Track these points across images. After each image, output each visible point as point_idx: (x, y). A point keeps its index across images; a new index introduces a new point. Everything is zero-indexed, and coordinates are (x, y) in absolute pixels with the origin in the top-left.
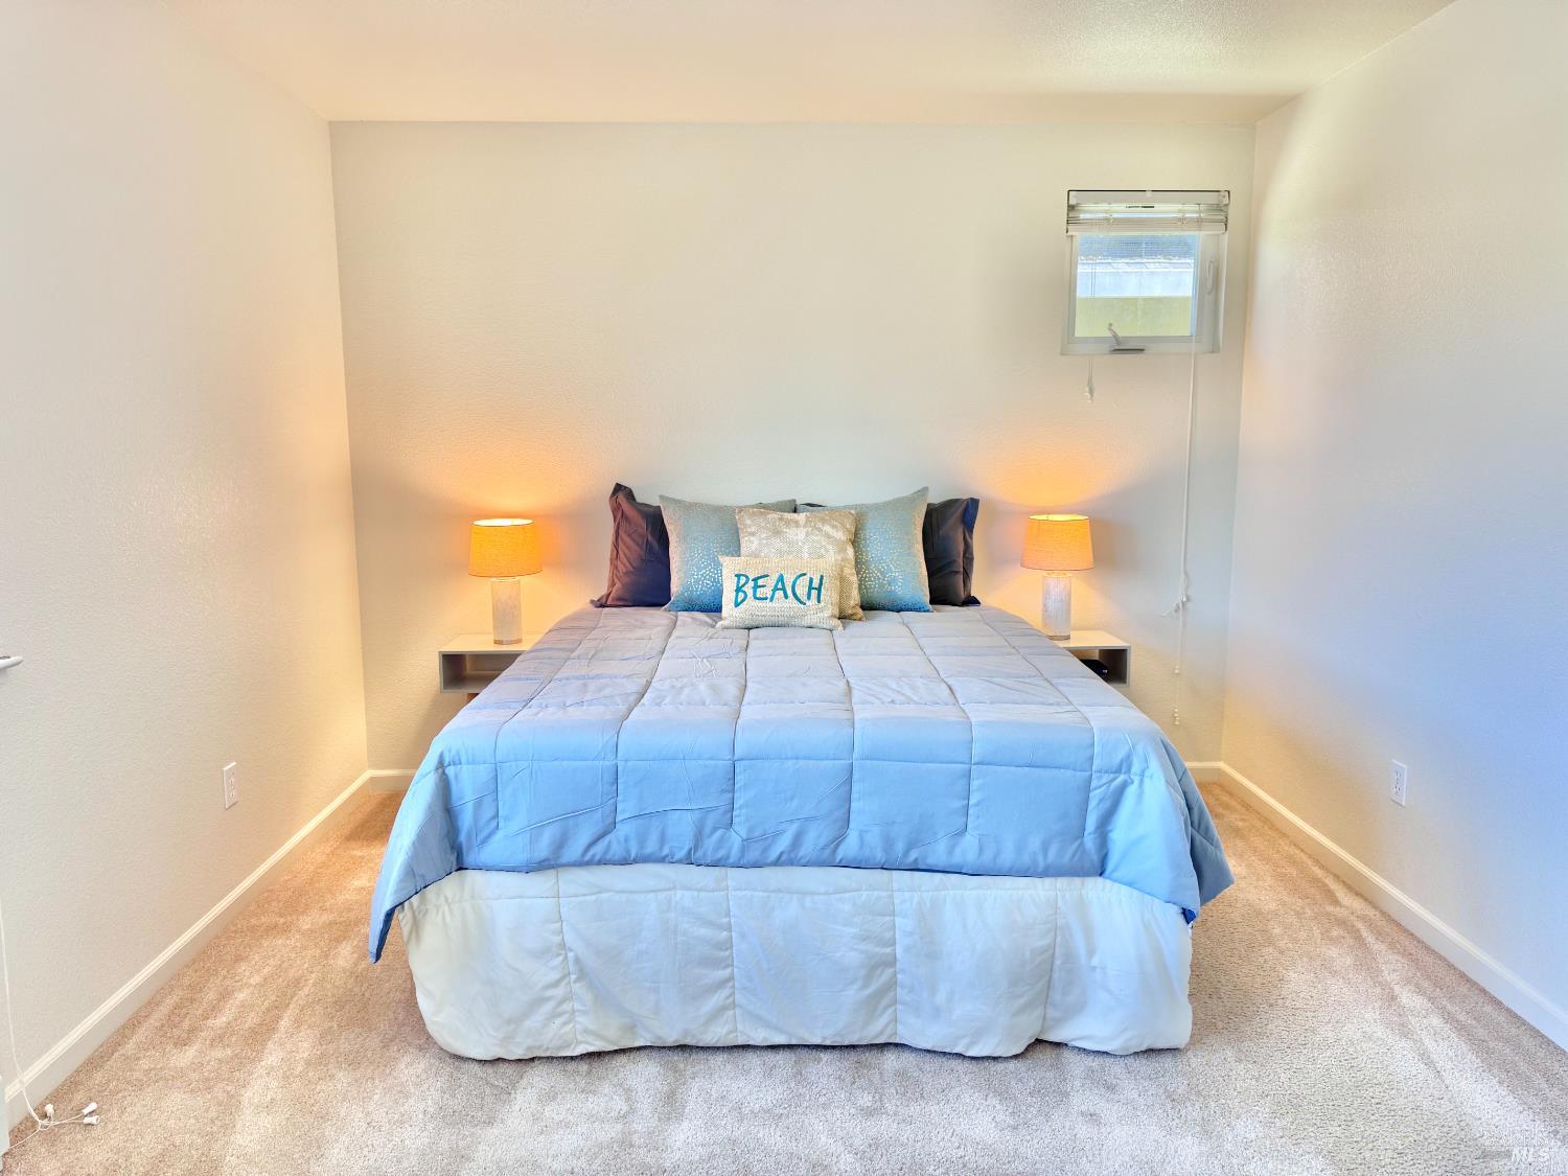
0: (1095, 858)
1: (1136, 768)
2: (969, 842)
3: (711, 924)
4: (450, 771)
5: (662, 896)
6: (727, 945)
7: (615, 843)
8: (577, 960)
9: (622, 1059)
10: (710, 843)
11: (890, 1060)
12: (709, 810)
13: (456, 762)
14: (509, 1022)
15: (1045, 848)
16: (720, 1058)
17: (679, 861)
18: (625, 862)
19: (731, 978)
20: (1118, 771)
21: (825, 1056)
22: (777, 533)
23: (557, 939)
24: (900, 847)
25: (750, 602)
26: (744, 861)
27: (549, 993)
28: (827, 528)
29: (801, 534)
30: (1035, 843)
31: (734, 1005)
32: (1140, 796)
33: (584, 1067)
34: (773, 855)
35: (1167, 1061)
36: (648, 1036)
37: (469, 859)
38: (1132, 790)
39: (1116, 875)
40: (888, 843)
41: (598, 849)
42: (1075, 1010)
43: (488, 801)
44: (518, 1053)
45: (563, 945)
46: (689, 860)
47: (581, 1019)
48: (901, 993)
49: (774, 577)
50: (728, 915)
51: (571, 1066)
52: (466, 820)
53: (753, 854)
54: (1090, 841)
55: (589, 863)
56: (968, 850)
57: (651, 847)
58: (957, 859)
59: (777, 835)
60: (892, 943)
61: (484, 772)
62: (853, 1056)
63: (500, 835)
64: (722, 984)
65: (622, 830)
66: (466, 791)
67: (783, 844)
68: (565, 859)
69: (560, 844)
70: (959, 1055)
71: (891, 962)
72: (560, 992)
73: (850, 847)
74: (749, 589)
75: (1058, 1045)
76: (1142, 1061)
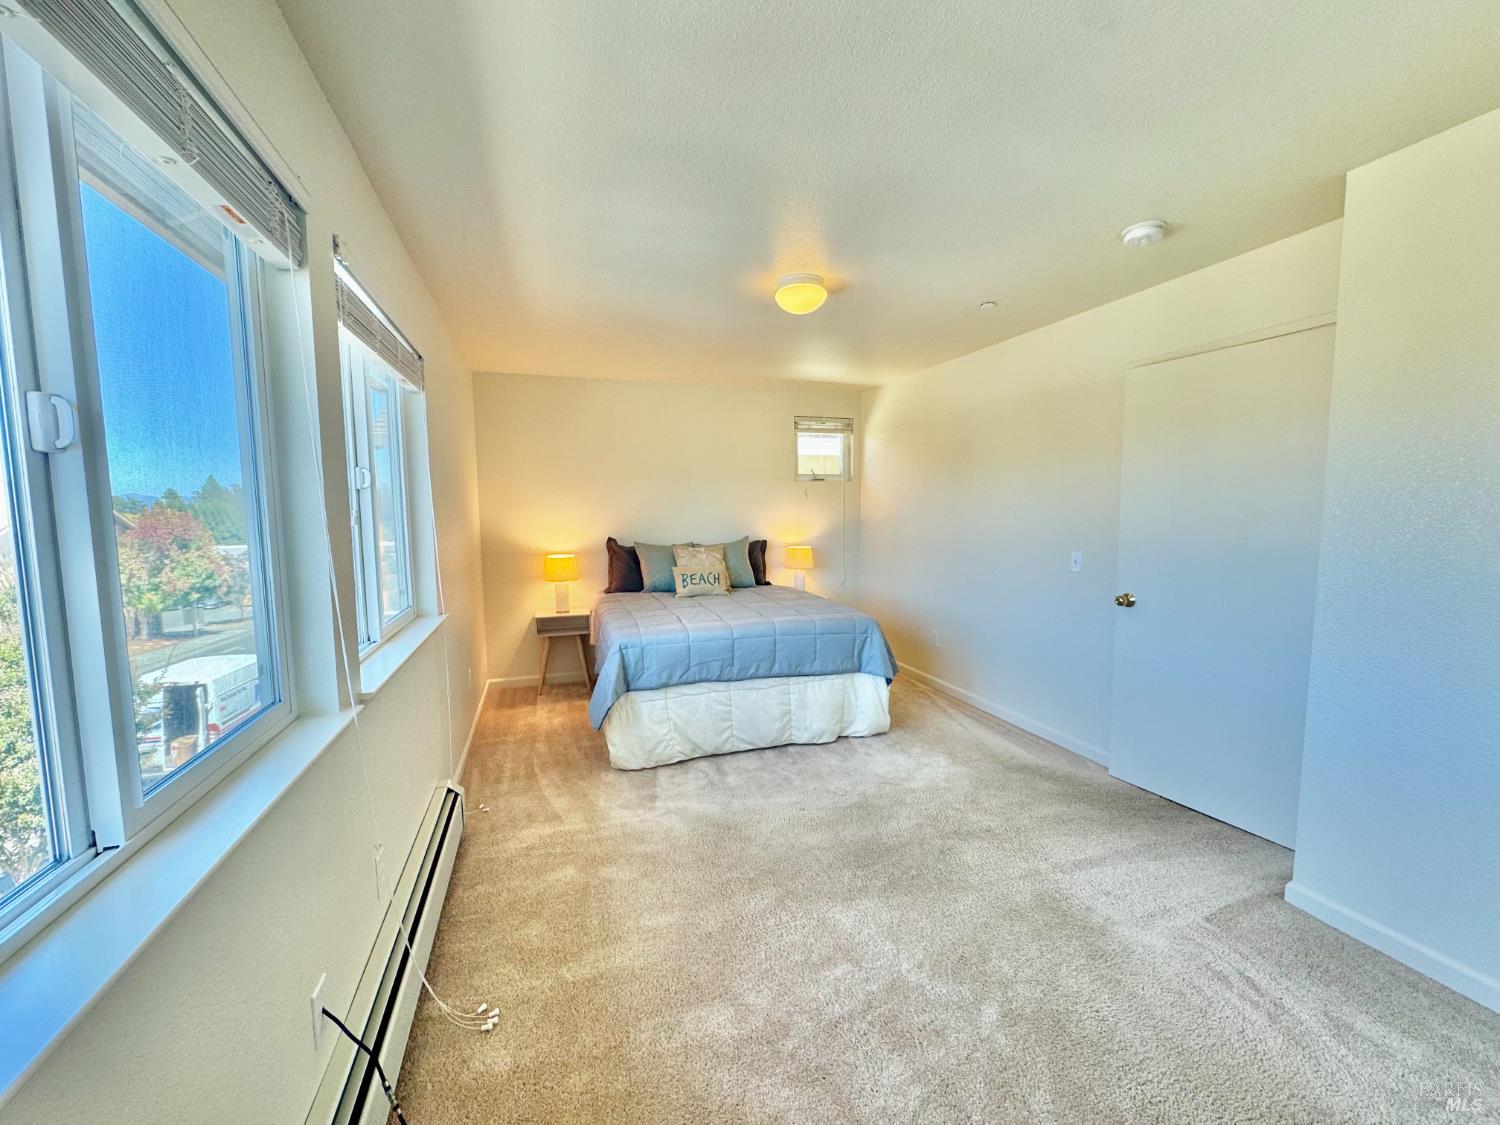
0: (857, 664)
1: (870, 631)
2: (817, 663)
3: (724, 704)
4: (624, 651)
5: (706, 695)
6: (730, 712)
7: (690, 676)
8: (675, 724)
9: (691, 762)
10: (725, 672)
11: (790, 749)
12: (724, 660)
13: (626, 648)
14: (649, 751)
15: (842, 662)
16: (728, 757)
17: (714, 681)
18: (694, 683)
19: (732, 725)
20: (864, 633)
21: (767, 751)
22: (694, 556)
23: (666, 716)
24: (794, 667)
25: (690, 585)
26: (739, 678)
27: (665, 738)
28: (714, 554)
29: (704, 556)
30: (839, 662)
31: (733, 736)
32: (872, 640)
33: (678, 766)
34: (749, 675)
35: (883, 737)
36: (700, 752)
37: (632, 687)
38: (868, 640)
39: (867, 670)
40: (790, 665)
41: (684, 677)
42: (851, 723)
43: (640, 663)
44: (653, 765)
45: (668, 718)
46: (718, 680)
47: (676, 747)
48: (793, 724)
49: (699, 575)
50: (730, 700)
51: (673, 767)
52: (631, 671)
53: (742, 675)
54: (856, 660)
55: (681, 684)
56: (817, 666)
57: (704, 676)
58: (813, 670)
59: (750, 667)
60: (790, 705)
61: (638, 650)
62: (777, 751)
63: (644, 676)
64: (728, 728)
65: (693, 670)
66: (631, 659)
67: (752, 671)
68: (672, 683)
69: (670, 677)
70: (815, 744)
71: (789, 712)
72: (669, 737)
73: (776, 669)
74: (688, 580)
75: (846, 737)
76: (874, 738)
